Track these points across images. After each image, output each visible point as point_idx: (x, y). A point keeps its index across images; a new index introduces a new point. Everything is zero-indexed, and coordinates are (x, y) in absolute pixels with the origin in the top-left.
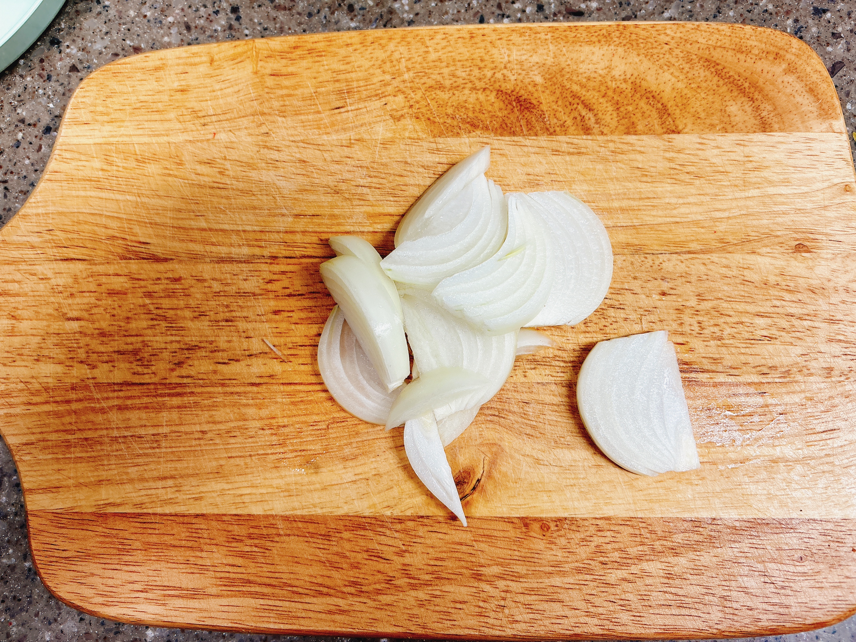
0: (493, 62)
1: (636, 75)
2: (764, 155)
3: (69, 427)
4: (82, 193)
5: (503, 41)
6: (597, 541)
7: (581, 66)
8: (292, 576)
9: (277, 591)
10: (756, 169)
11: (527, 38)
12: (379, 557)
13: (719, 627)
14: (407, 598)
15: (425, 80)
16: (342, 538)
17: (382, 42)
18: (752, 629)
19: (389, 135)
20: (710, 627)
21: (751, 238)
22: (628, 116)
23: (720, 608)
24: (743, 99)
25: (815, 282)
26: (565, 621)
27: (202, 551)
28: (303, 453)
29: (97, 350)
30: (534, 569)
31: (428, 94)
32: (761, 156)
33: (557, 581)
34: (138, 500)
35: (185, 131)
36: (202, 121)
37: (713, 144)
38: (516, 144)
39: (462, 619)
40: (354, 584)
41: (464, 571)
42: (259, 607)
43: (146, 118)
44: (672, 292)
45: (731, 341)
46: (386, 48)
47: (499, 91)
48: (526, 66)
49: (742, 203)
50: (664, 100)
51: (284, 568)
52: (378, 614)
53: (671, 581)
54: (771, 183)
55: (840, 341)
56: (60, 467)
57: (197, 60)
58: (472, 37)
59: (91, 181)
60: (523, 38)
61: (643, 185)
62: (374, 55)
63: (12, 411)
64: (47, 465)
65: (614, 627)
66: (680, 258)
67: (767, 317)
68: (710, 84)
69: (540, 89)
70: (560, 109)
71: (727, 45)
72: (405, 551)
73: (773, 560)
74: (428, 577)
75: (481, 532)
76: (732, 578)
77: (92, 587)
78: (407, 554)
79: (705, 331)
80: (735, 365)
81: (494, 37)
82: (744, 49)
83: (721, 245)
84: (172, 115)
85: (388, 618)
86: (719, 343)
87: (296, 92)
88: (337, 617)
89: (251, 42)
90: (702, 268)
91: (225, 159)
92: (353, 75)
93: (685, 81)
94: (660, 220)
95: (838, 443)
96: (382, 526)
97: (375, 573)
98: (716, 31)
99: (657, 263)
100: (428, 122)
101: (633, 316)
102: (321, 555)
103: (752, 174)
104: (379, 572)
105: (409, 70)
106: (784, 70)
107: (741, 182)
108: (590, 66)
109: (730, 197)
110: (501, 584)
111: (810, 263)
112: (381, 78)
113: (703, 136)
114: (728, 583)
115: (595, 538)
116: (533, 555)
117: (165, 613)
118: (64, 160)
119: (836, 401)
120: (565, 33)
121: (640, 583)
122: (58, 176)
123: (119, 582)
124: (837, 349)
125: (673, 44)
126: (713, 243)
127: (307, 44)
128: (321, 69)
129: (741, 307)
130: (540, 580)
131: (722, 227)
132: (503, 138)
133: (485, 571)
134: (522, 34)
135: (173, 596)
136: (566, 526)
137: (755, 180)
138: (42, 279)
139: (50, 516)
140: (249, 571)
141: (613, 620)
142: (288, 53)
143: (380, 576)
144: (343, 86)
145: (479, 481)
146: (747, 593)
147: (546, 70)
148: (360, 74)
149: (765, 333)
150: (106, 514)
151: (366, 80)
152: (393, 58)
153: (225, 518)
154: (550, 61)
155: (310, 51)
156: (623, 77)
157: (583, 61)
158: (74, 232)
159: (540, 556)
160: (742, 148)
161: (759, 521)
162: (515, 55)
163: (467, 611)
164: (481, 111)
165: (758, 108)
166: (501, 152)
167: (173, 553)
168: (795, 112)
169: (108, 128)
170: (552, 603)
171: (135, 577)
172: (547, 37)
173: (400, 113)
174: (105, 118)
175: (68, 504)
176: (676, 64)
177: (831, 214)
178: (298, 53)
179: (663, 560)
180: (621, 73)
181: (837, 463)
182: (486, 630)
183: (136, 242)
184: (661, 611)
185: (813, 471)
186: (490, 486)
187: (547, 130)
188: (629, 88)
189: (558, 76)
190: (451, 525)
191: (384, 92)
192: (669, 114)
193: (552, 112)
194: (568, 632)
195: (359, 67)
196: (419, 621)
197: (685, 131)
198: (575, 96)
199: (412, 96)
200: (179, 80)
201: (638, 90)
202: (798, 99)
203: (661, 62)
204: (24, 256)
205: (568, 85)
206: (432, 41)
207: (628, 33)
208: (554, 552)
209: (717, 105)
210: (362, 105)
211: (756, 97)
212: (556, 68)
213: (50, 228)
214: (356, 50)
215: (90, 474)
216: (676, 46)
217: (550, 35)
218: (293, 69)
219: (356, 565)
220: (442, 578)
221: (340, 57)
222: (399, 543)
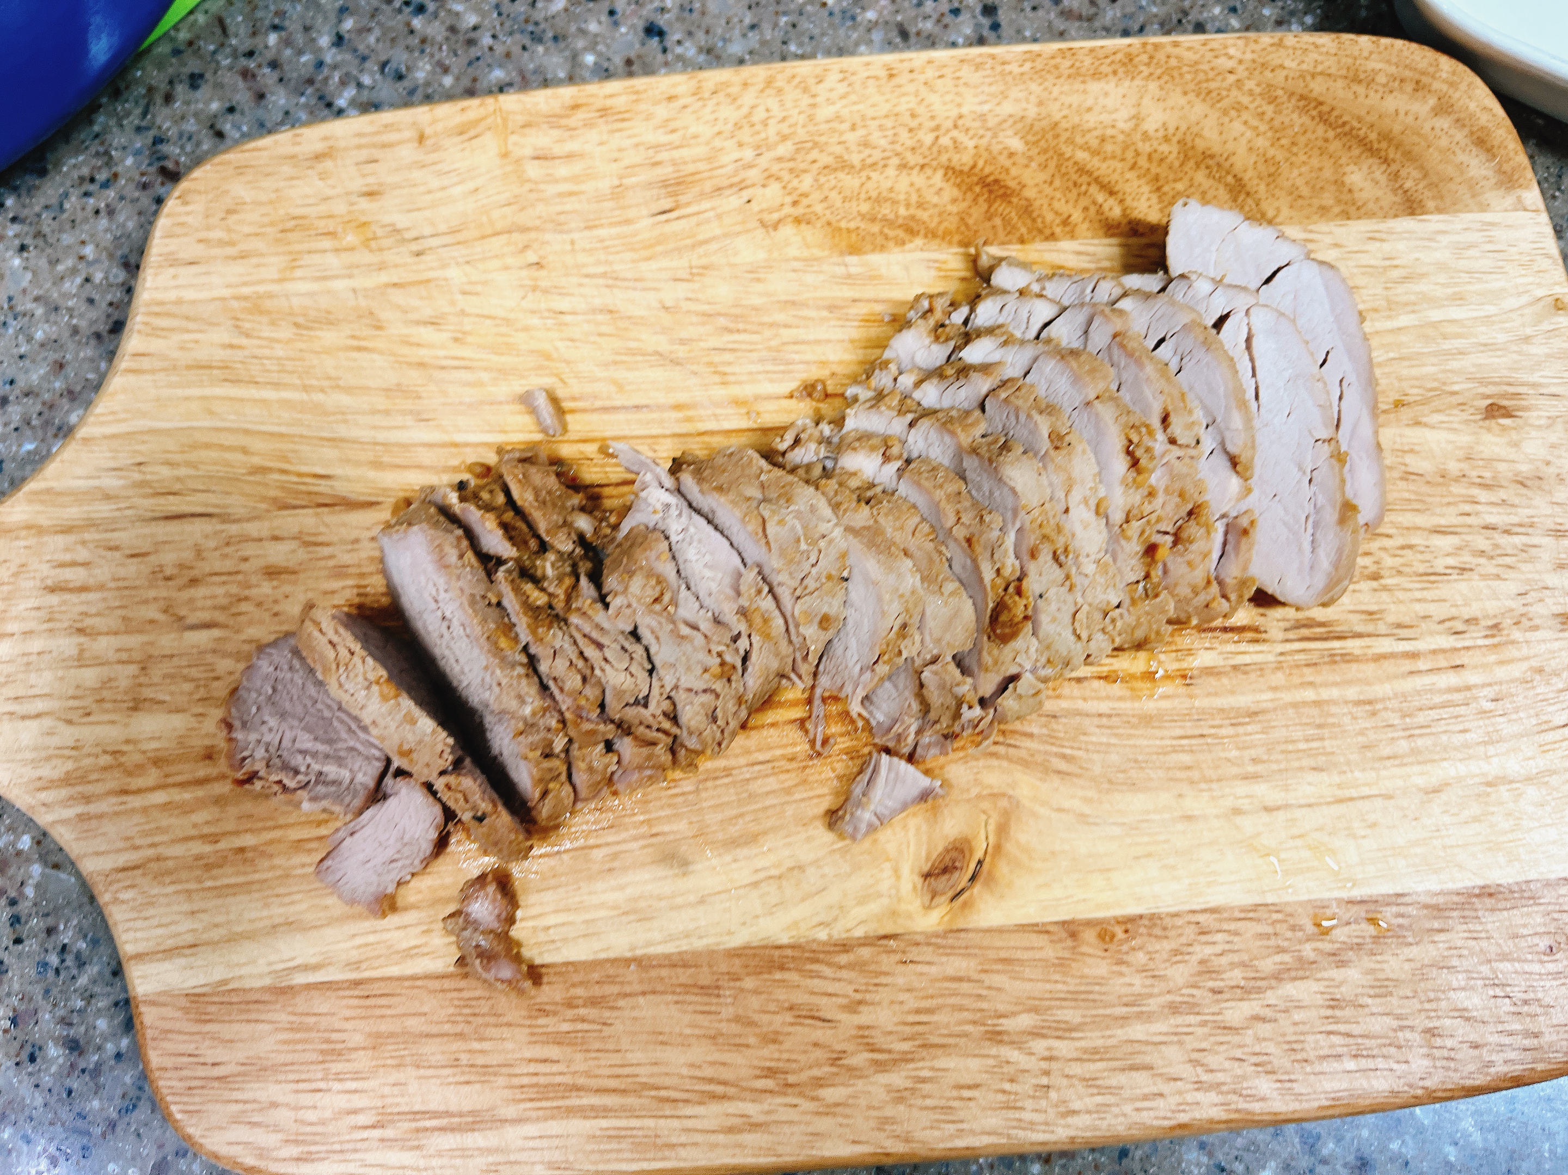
0: (933, 118)
1: (1183, 128)
2: (1417, 255)
3: (206, 830)
4: (197, 392)
5: (947, 80)
6: (1201, 951)
7: (1087, 117)
8: (655, 1069)
9: (631, 1100)
10: (1406, 279)
11: (989, 72)
13: (1427, 1083)
14: (871, 1089)
15: (815, 154)
16: (742, 990)
17: (732, 90)
18: (1480, 1081)
19: (761, 255)
20: (1411, 1086)
21: (1411, 399)
23: (1425, 1051)
24: (1371, 161)
25: (1524, 468)
26: (1160, 1103)
27: (482, 1039)
28: (654, 840)
30: (1094, 1012)
31: (822, 179)
32: (1412, 257)
33: (1137, 1031)
34: (355, 955)
35: (382, 267)
37: (1328, 240)
39: (975, 1117)
40: (770, 1073)
41: (969, 1028)
42: (598, 1133)
43: (306, 247)
45: (1396, 580)
46: (739, 102)
47: (950, 171)
48: (991, 123)
50: (1238, 167)
51: (639, 1057)
52: (821, 1124)
53: (1338, 1013)
54: (1434, 302)
56: (196, 907)
57: (393, 137)
58: (891, 76)
59: (210, 367)
60: (981, 73)
62: (720, 115)
63: (93, 808)
64: (168, 905)
65: (1247, 1106)
67: (1451, 533)
68: (1313, 137)
69: (1019, 159)
70: (1058, 195)
71: (1333, 71)
72: (860, 1003)
73: (1505, 957)
74: (906, 1046)
75: (992, 954)
76: (1440, 995)
77: (276, 1129)
78: (861, 1009)
80: (1406, 620)
81: (930, 73)
82: (1362, 76)
84: (354, 239)
85: (840, 1130)
86: (1375, 584)
87: (582, 187)
88: (748, 1138)
89: (492, 102)
91: (463, 313)
92: (684, 153)
93: (1270, 134)
96: (817, 961)
97: (810, 1048)
98: (1312, 47)
100: (828, 230)
102: (707, 1024)
103: (1401, 289)
105: (784, 138)
106: (1433, 109)
107: (1384, 303)
108: (1105, 118)
110: (1040, 1046)
111: (1514, 436)
112: (736, 155)
113: (1311, 227)
114: (1433, 1005)
115: (1197, 948)
116: (1089, 988)
118: (156, 332)
120: (1053, 62)
121: (1284, 1021)
122: (145, 363)
123: (328, 1114)
125: (1241, 72)
127: (596, 101)
128: (627, 143)
129: (1407, 519)
133: (1007, 1024)
134: (978, 67)
135: (434, 1129)
136: (1142, 930)
137: (1405, 298)
138: (133, 556)
139: (183, 1002)
140: (575, 1068)
141: (1245, 1092)
142: (562, 117)
143: (818, 1054)
144: (666, 171)
145: (980, 862)
146: (1467, 1019)
147: (1027, 127)
148: (697, 150)
149: (1451, 561)
150: (291, 988)
151: (709, 159)
152: (755, 119)
154: (1032, 111)
155: (604, 112)
156: (1161, 133)
157: (1089, 110)
158: (186, 464)
159: (1104, 989)
160: (1378, 244)
161: (1477, 891)
162: (970, 105)
163: (982, 1102)
164: (920, 205)
165: (1397, 175)
167: (427, 1049)
168: (1458, 180)
169: (236, 271)
170: (1134, 1074)
171: (358, 1101)
172: (1022, 70)
173: (776, 216)
174: (230, 251)
175: (216, 975)
176: (1252, 106)
177: (1537, 350)
178: (581, 116)
179: (1319, 976)
180: (1159, 125)
182: (1021, 1134)
183: (308, 475)
184: (1325, 1066)
185: (1555, 794)
186: (1003, 869)
187: (1040, 231)
188: (1175, 152)
189: (1049, 136)
190: (938, 946)
191: (743, 181)
192: (1248, 194)
193: (1045, 202)
194: (1167, 1123)
195: (695, 137)
196: (898, 1129)
197: (1278, 220)
198: (1082, 170)
199: (795, 183)
200: (364, 176)
201: (1190, 153)
202: (1462, 157)
203: (1225, 103)
204: (93, 515)
205: (1067, 151)
206: (821, 86)
207: (1164, 59)
208: (1127, 980)
209: (1328, 173)
210: (706, 205)
211: (1391, 156)
212: (1044, 123)
213: (139, 460)
214: (685, 107)
215: (254, 915)
216: (1246, 74)
217: (1028, 66)
218: (574, 146)
219: (772, 1036)
220: (930, 1046)
221: (658, 121)
222: (849, 989)
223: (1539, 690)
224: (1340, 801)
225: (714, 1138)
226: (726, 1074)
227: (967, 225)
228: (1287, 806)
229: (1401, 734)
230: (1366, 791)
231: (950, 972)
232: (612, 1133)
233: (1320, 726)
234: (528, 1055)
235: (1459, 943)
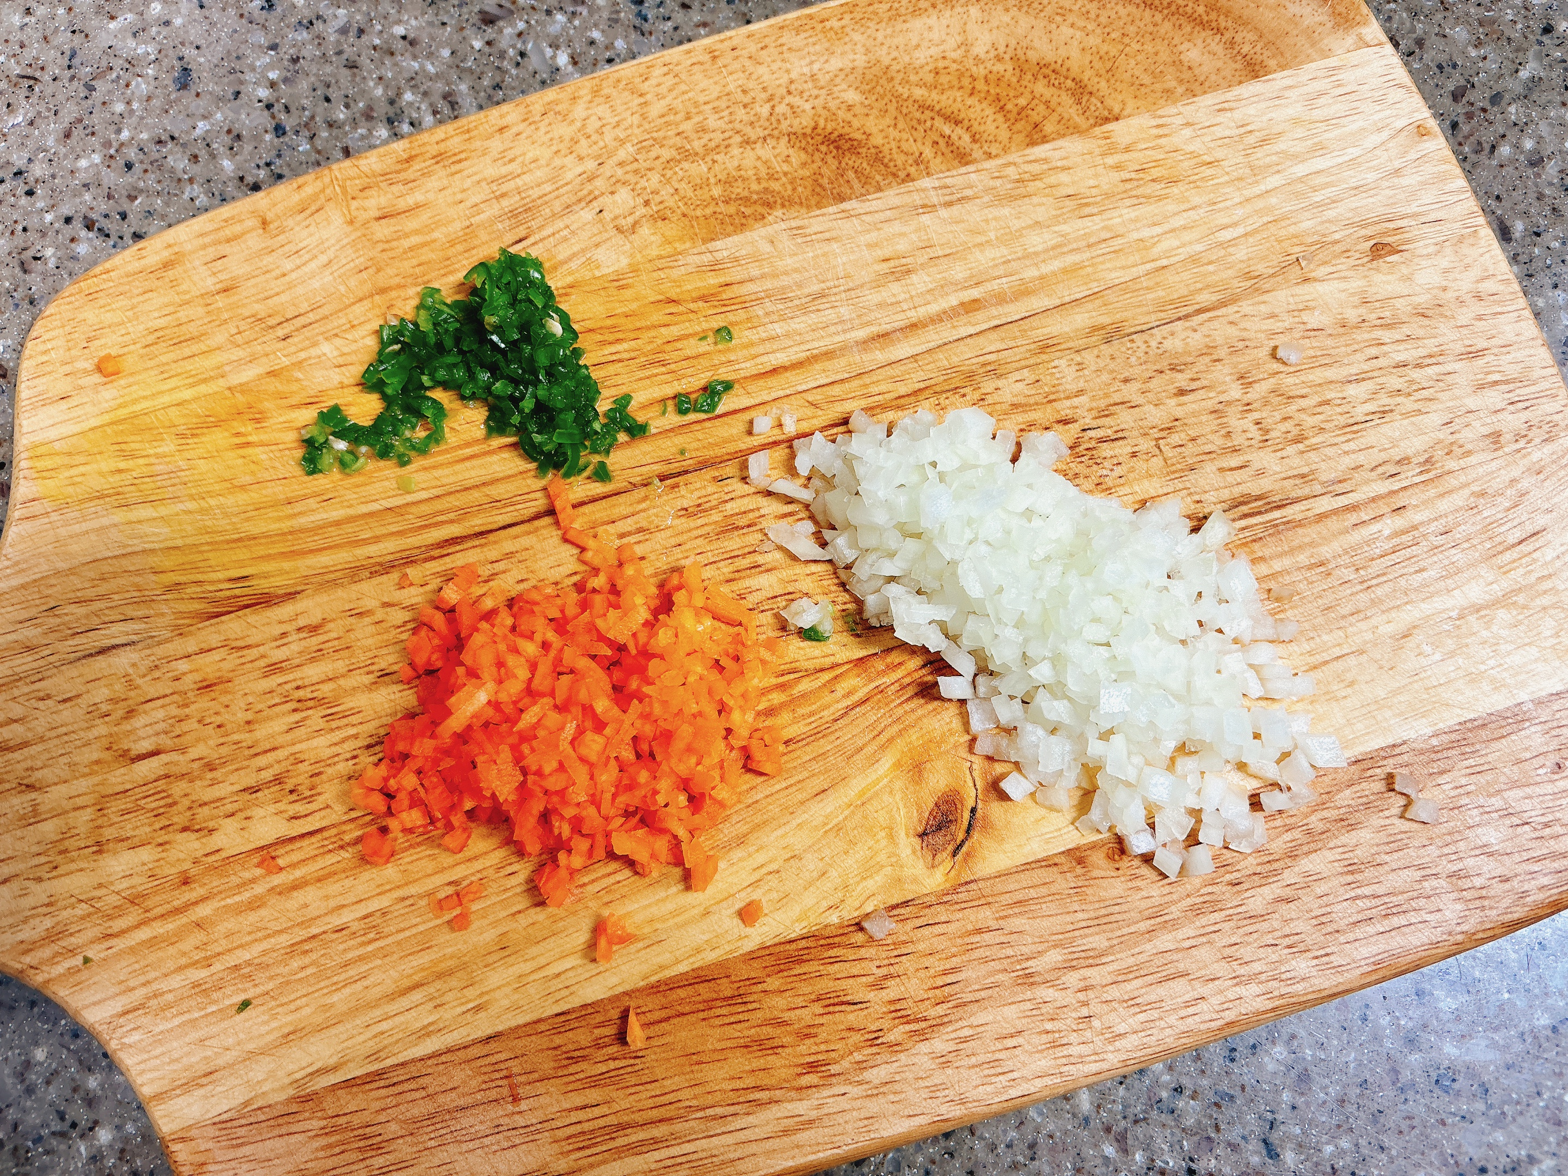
0: (764, 89)
1: (1013, 43)
2: (1269, 116)
3: (197, 956)
4: (95, 524)
5: (771, 50)
7: (917, 54)
8: (697, 1090)
9: (678, 1127)
10: (1264, 141)
11: (810, 33)
12: (843, 1003)
13: (1465, 927)
14: (915, 1060)
15: (657, 151)
16: (766, 992)
17: (561, 107)
18: (1519, 913)
19: (625, 262)
20: (1450, 934)
22: (1023, 114)
23: (1455, 895)
24: (1203, 34)
25: (1422, 299)
26: (1203, 1006)
27: (518, 1100)
29: (206, 798)
30: (1119, 933)
31: (669, 173)
32: (1265, 118)
33: (1165, 941)
34: (372, 1046)
35: (253, 359)
36: (280, 332)
37: (1179, 121)
38: (850, 215)
39: (1024, 1064)
40: (813, 1067)
41: (1000, 977)
42: (653, 1166)
43: (172, 356)
44: (1194, 385)
45: (1321, 438)
46: (571, 117)
47: (792, 135)
48: (823, 80)
49: (1260, 204)
50: (1075, 73)
51: (678, 1081)
52: (873, 1107)
53: (1358, 877)
54: (1297, 158)
55: (1496, 383)
56: (202, 1034)
57: (237, 228)
58: (715, 58)
59: (103, 497)
60: (803, 35)
61: (1087, 222)
62: (556, 134)
64: (176, 1039)
65: (1289, 989)
66: (1188, 324)
67: (1364, 379)
68: (1142, 24)
69: (858, 110)
70: (905, 136)
72: (886, 978)
73: (1514, 785)
74: (940, 1010)
75: (1007, 899)
76: (1457, 837)
78: (889, 982)
79: (1273, 434)
80: (1340, 475)
81: (752, 47)
83: (1249, 283)
84: (220, 338)
85: (892, 1108)
86: (1301, 446)
87: (436, 235)
88: (802, 1137)
89: (326, 172)
90: (1233, 331)
92: (527, 178)
93: (1099, 31)
94: (1135, 272)
95: (1549, 554)
96: (831, 946)
97: (844, 1034)
99: (1154, 344)
100: (685, 220)
101: (1146, 445)
102: (737, 1035)
103: (1260, 153)
104: (851, 1030)
105: (622, 142)
107: (1248, 171)
108: (934, 51)
109: (1237, 200)
110: (1072, 979)
111: (1405, 270)
112: (579, 170)
113: (1159, 112)
114: (1453, 848)
116: (1110, 910)
118: (43, 474)
119: (1524, 484)
121: (1307, 899)
122: (36, 508)
124: (1494, 398)
126: (1235, 283)
127: (428, 148)
128: (469, 182)
129: (1318, 375)
130: (1137, 950)
131: (1241, 253)
132: (824, 211)
133: (1036, 965)
134: (799, 30)
137: (1268, 160)
138: (65, 701)
139: (212, 1132)
140: (616, 1107)
141: (1284, 977)
142: (398, 172)
143: (856, 1038)
144: (513, 201)
145: (973, 810)
146: (1490, 854)
147: (860, 77)
148: (539, 173)
149: (1370, 407)
150: (316, 1093)
151: (553, 179)
152: (590, 130)
153: (542, 1027)
154: (861, 60)
155: (439, 158)
156: (993, 54)
157: (918, 46)
158: (101, 598)
159: (1124, 908)
160: (1229, 114)
161: (1469, 725)
162: (799, 67)
163: (1029, 1048)
164: (771, 177)
165: (1232, 43)
166: (827, 235)
167: (465, 1122)
168: (1295, 32)
169: (108, 396)
170: (1171, 983)
172: (843, 22)
173: (630, 220)
174: (97, 378)
175: (239, 1097)
176: (1076, 8)
177: (1410, 180)
178: (417, 167)
179: (1331, 845)
180: (988, 47)
182: (1073, 1069)
183: (222, 581)
184: (1359, 933)
185: (1527, 613)
186: (996, 812)
187: (895, 175)
188: (1010, 69)
189: (883, 81)
190: (948, 904)
191: (590, 192)
192: (1091, 93)
193: (893, 145)
194: (1214, 1025)
195: (534, 161)
196: (951, 1093)
197: (1125, 113)
198: (923, 107)
199: (643, 183)
200: (215, 274)
201: (1026, 67)
202: (1292, 10)
203: (1049, 10)
204: (17, 670)
205: (905, 92)
206: (648, 83)
208: (1144, 893)
209: (1164, 56)
210: (561, 224)
211: (1223, 24)
212: (875, 70)
213: (52, 604)
214: (518, 134)
215: (264, 1029)
218: (418, 197)
219: (806, 1031)
220: (965, 1004)
221: (494, 154)
222: (871, 967)
223: (1485, 514)
224: (1317, 666)
225: (769, 1145)
226: (768, 1079)
227: (821, 186)
229: (1359, 587)
230: (1337, 652)
231: (969, 926)
232: (669, 1162)
234: (567, 1105)
235: (1463, 781)
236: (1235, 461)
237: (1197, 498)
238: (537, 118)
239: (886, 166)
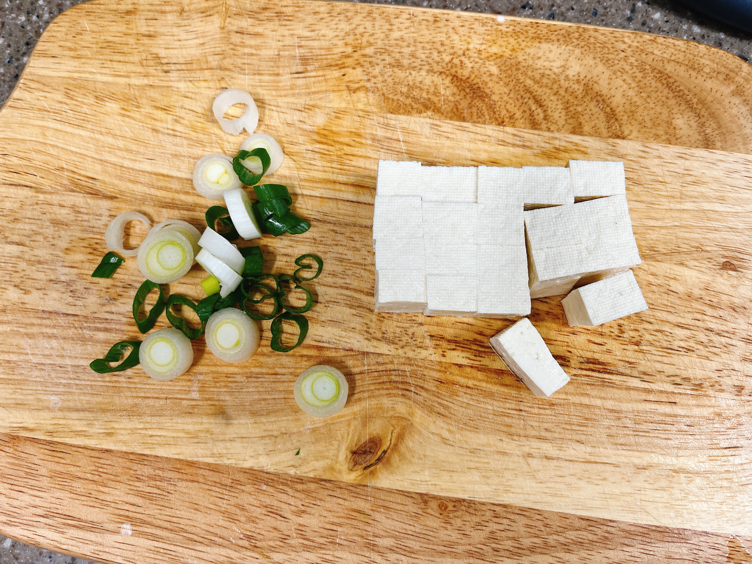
0: (453, 47)
1: (589, 77)
2: (704, 171)
4: (40, 123)
5: (465, 29)
6: (493, 526)
7: (537, 61)
8: (189, 523)
9: (173, 536)
10: (694, 183)
11: (489, 28)
12: (277, 514)
14: (298, 559)
15: (385, 56)
16: (243, 491)
17: (349, 14)
19: (343, 105)
21: (681, 250)
22: (576, 116)
24: (690, 114)
25: (736, 301)
27: (105, 486)
28: (217, 403)
29: (31, 276)
30: (427, 546)
31: (386, 70)
32: (701, 171)
34: (50, 428)
35: (146, 75)
37: (655, 153)
38: (464, 130)
40: (249, 538)
41: (358, 539)
42: (153, 548)
43: (110, 58)
45: (649, 348)
46: (351, 21)
47: (455, 78)
48: (484, 56)
50: (614, 105)
51: (182, 514)
54: (707, 199)
57: (168, 9)
58: (435, 21)
59: (49, 111)
60: (485, 28)
62: (340, 26)
67: (686, 328)
68: (660, 95)
69: (494, 78)
70: (511, 101)
71: (680, 60)
72: (303, 512)
74: (322, 540)
75: (380, 503)
78: (303, 515)
79: (625, 335)
80: (649, 371)
81: (457, 23)
82: (696, 66)
83: (650, 253)
84: (136, 58)
86: (636, 348)
87: (258, 52)
91: (182, 107)
92: (315, 44)
93: (636, 89)
95: (738, 461)
96: (286, 485)
97: (271, 530)
98: (672, 45)
100: (382, 98)
102: (221, 505)
103: (690, 188)
104: (275, 529)
105: (370, 44)
106: (732, 92)
107: (678, 194)
108: (546, 64)
109: (665, 207)
110: (393, 557)
111: (735, 282)
112: (343, 49)
115: (490, 524)
117: (63, 540)
118: (28, 89)
119: (743, 419)
120: (526, 28)
122: (20, 104)
123: (23, 504)
124: (750, 368)
125: (629, 52)
127: (276, 7)
128: (287, 33)
129: (663, 316)
130: (432, 559)
131: (654, 235)
132: (453, 122)
133: (379, 542)
134: (484, 24)
135: (72, 526)
136: (464, 508)
137: (692, 194)
140: (148, 512)
142: (256, 13)
143: (276, 534)
144: (304, 51)
145: (385, 452)
147: (503, 62)
148: (323, 43)
149: (682, 344)
150: (19, 437)
151: (329, 49)
152: (357, 32)
153: (132, 457)
154: (508, 53)
155: (279, 14)
156: (576, 77)
157: (539, 58)
158: (26, 159)
159: (435, 535)
160: (683, 161)
161: (654, 528)
162: (475, 44)
164: (435, 94)
165: (703, 125)
167: (77, 485)
168: (738, 134)
169: (73, 64)
171: (38, 502)
172: (508, 30)
173: (356, 86)
174: (72, 53)
176: (630, 72)
178: (267, 14)
179: (553, 555)
180: (575, 73)
181: (736, 480)
183: (84, 176)
185: (712, 485)
186: (395, 458)
187: (496, 119)
188: (581, 90)
189: (514, 69)
190: (351, 491)
191: (343, 63)
192: (617, 119)
193: (503, 104)
195: (323, 36)
197: (630, 137)
198: (527, 90)
199: (370, 70)
200: (148, 26)
201: (589, 92)
202: (742, 121)
203: (616, 68)
205: (522, 78)
206: (397, 20)
207: (587, 36)
208: (449, 532)
209: (664, 117)
210: (321, 73)
211: (702, 114)
212: (513, 61)
213: (6, 153)
214: (322, 19)
215: (8, 396)
216: (631, 54)
217: (512, 28)
218: (259, 29)
219: (254, 519)
220: (336, 543)
221: (306, 24)
222: (299, 503)
223: (716, 426)
224: (590, 462)
226: (225, 533)
227: (457, 109)
228: (558, 459)
229: (632, 433)
230: (604, 460)
231: (355, 507)
232: (161, 550)
233: (587, 419)
234: (126, 500)
235: (637, 554)
236: (599, 340)
237: (570, 349)
238: (335, 14)
239: (494, 113)
